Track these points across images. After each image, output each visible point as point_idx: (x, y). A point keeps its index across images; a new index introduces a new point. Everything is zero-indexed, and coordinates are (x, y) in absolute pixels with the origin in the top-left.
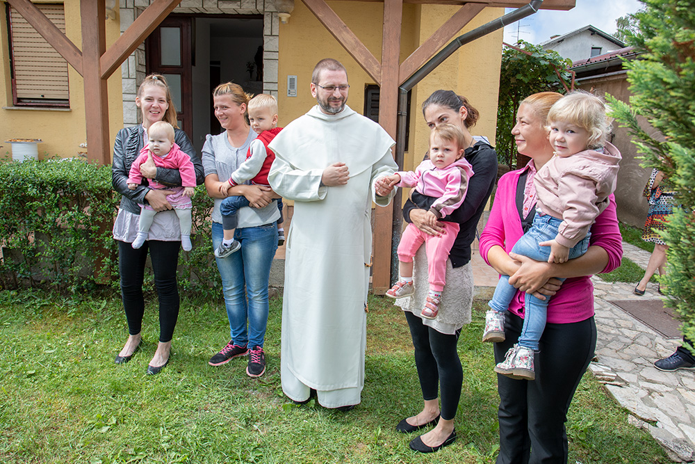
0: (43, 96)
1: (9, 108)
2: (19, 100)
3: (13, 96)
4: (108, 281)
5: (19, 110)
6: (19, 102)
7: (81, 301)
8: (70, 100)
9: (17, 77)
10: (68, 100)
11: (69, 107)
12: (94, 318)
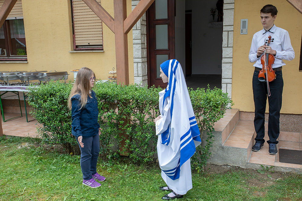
0: (89, 44)
1: (72, 52)
2: (77, 46)
3: (74, 45)
4: (127, 154)
5: (77, 53)
6: (77, 48)
7: (113, 164)
8: (104, 45)
9: (76, 34)
10: (102, 45)
11: (103, 49)
12: (121, 174)
